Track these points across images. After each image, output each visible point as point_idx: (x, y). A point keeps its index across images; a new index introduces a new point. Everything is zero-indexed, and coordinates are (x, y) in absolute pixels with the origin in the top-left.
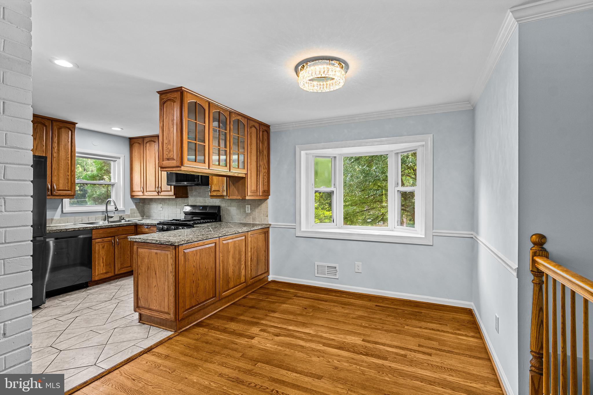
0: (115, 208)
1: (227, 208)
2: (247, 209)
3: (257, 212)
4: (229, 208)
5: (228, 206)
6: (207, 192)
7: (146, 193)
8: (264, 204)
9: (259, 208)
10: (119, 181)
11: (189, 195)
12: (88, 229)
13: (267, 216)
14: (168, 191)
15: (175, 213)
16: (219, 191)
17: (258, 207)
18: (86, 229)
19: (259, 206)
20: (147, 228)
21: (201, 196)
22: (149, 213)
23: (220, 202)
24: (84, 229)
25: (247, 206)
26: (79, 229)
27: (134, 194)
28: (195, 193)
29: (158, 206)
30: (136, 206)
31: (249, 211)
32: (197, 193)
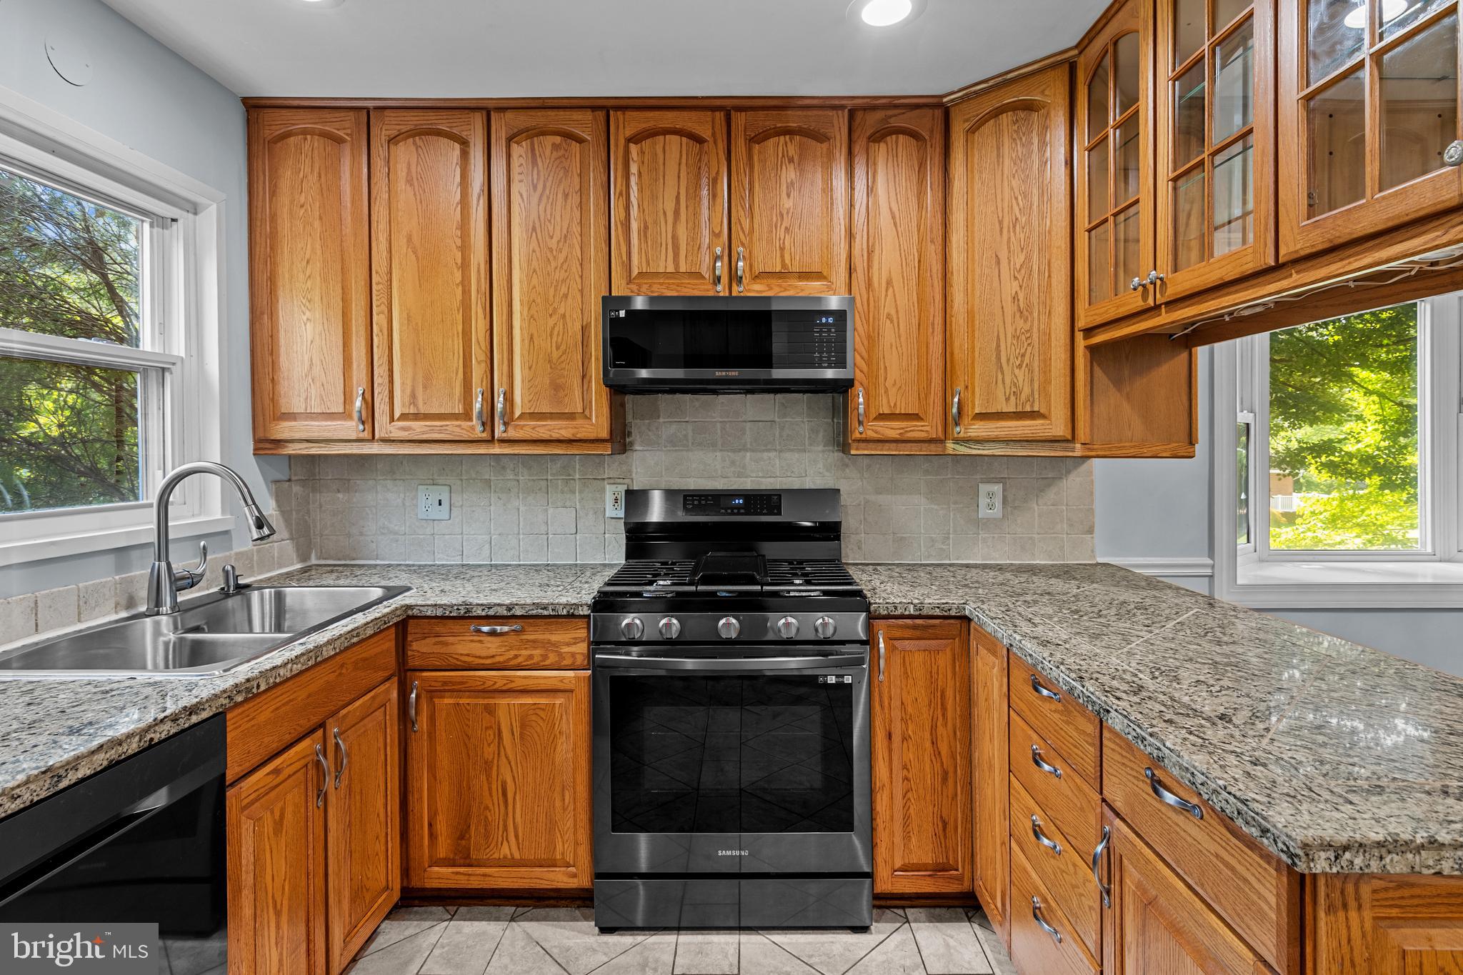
0: (260, 526)
1: (872, 498)
2: (983, 501)
3: (1039, 516)
4: (884, 499)
5: (878, 492)
6: (749, 424)
7: (383, 426)
8: (1072, 477)
9: (1051, 494)
10: (194, 353)
11: (635, 437)
12: (204, 715)
13: (1091, 531)
14: (571, 416)
15: (543, 529)
16: (915, 417)
17: (1042, 491)
18: (194, 719)
19: (1049, 486)
20: (493, 633)
21: (714, 445)
22: (349, 535)
23: (827, 470)
24: (184, 724)
25: (984, 488)
26: (148, 737)
27: (283, 430)
28: (674, 426)
29: (415, 497)
30: (277, 501)
31: (997, 511)
32: (690, 427)
